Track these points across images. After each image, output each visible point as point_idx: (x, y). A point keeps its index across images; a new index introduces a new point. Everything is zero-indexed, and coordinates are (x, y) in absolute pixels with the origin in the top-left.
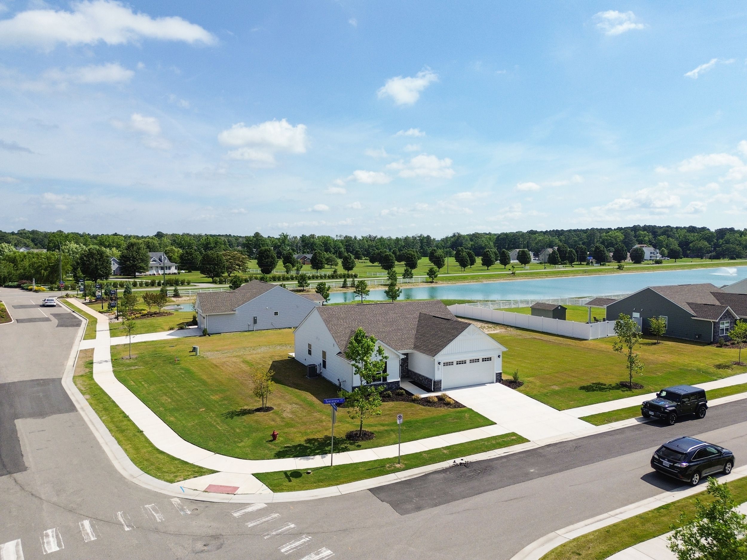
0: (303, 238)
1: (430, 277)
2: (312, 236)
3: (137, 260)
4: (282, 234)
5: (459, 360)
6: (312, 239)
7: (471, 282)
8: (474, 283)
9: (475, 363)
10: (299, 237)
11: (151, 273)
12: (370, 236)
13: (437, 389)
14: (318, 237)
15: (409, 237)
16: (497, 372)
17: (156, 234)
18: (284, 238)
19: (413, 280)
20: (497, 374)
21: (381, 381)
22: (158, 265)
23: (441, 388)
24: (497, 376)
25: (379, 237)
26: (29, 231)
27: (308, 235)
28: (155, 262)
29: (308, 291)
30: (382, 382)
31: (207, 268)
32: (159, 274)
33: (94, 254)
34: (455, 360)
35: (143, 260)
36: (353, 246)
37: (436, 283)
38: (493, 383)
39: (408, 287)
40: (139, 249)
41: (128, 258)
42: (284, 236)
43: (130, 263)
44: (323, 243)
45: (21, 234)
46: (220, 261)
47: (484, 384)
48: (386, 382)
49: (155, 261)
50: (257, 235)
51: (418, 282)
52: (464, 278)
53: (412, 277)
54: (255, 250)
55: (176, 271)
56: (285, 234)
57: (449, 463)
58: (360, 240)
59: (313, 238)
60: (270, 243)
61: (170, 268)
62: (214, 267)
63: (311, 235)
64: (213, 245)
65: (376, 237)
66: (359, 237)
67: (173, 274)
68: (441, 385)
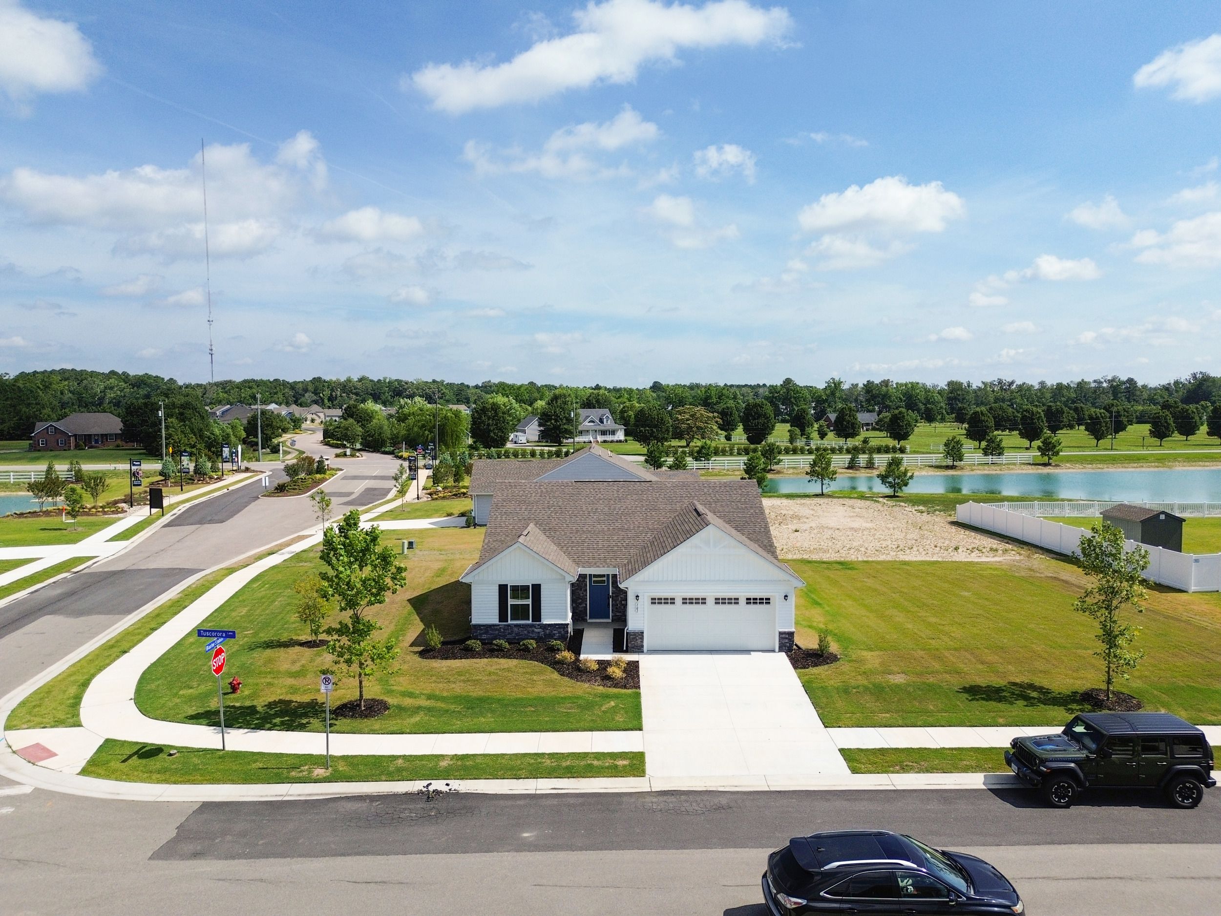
0: (869, 387)
1: (1043, 454)
2: (886, 383)
3: (561, 419)
4: (831, 381)
5: (688, 595)
6: (884, 388)
7: (1142, 467)
8: (1148, 469)
9: (727, 606)
10: (861, 385)
11: (586, 440)
12: (1000, 382)
13: (633, 648)
14: (897, 384)
15: (1086, 383)
16: (780, 630)
17: (651, 385)
18: (834, 387)
19: (1003, 459)
20: (780, 633)
21: (529, 619)
22: (598, 428)
23: (642, 646)
24: (781, 639)
25: (1019, 382)
26: (494, 384)
27: (877, 381)
28: (592, 424)
29: (779, 472)
30: (530, 622)
31: (641, 431)
32: (598, 442)
33: (488, 410)
34: (679, 594)
35: (569, 420)
36: (964, 399)
37: (1057, 466)
38: (773, 651)
39: (986, 472)
40: (565, 403)
41: (549, 416)
42: (835, 384)
43: (551, 423)
44: (904, 395)
45: (486, 387)
46: (662, 420)
47: (748, 651)
48: (538, 623)
49: (593, 422)
50: (788, 381)
51: (1014, 464)
52: (1139, 459)
53: (1000, 454)
54: (784, 407)
55: (622, 438)
56: (837, 379)
57: (417, 786)
58: (980, 389)
59: (887, 386)
60: (808, 396)
61: (613, 433)
62: (652, 430)
63: (884, 381)
64: (715, 400)
65: (1012, 383)
66: (976, 384)
67: (617, 441)
68: (642, 642)
